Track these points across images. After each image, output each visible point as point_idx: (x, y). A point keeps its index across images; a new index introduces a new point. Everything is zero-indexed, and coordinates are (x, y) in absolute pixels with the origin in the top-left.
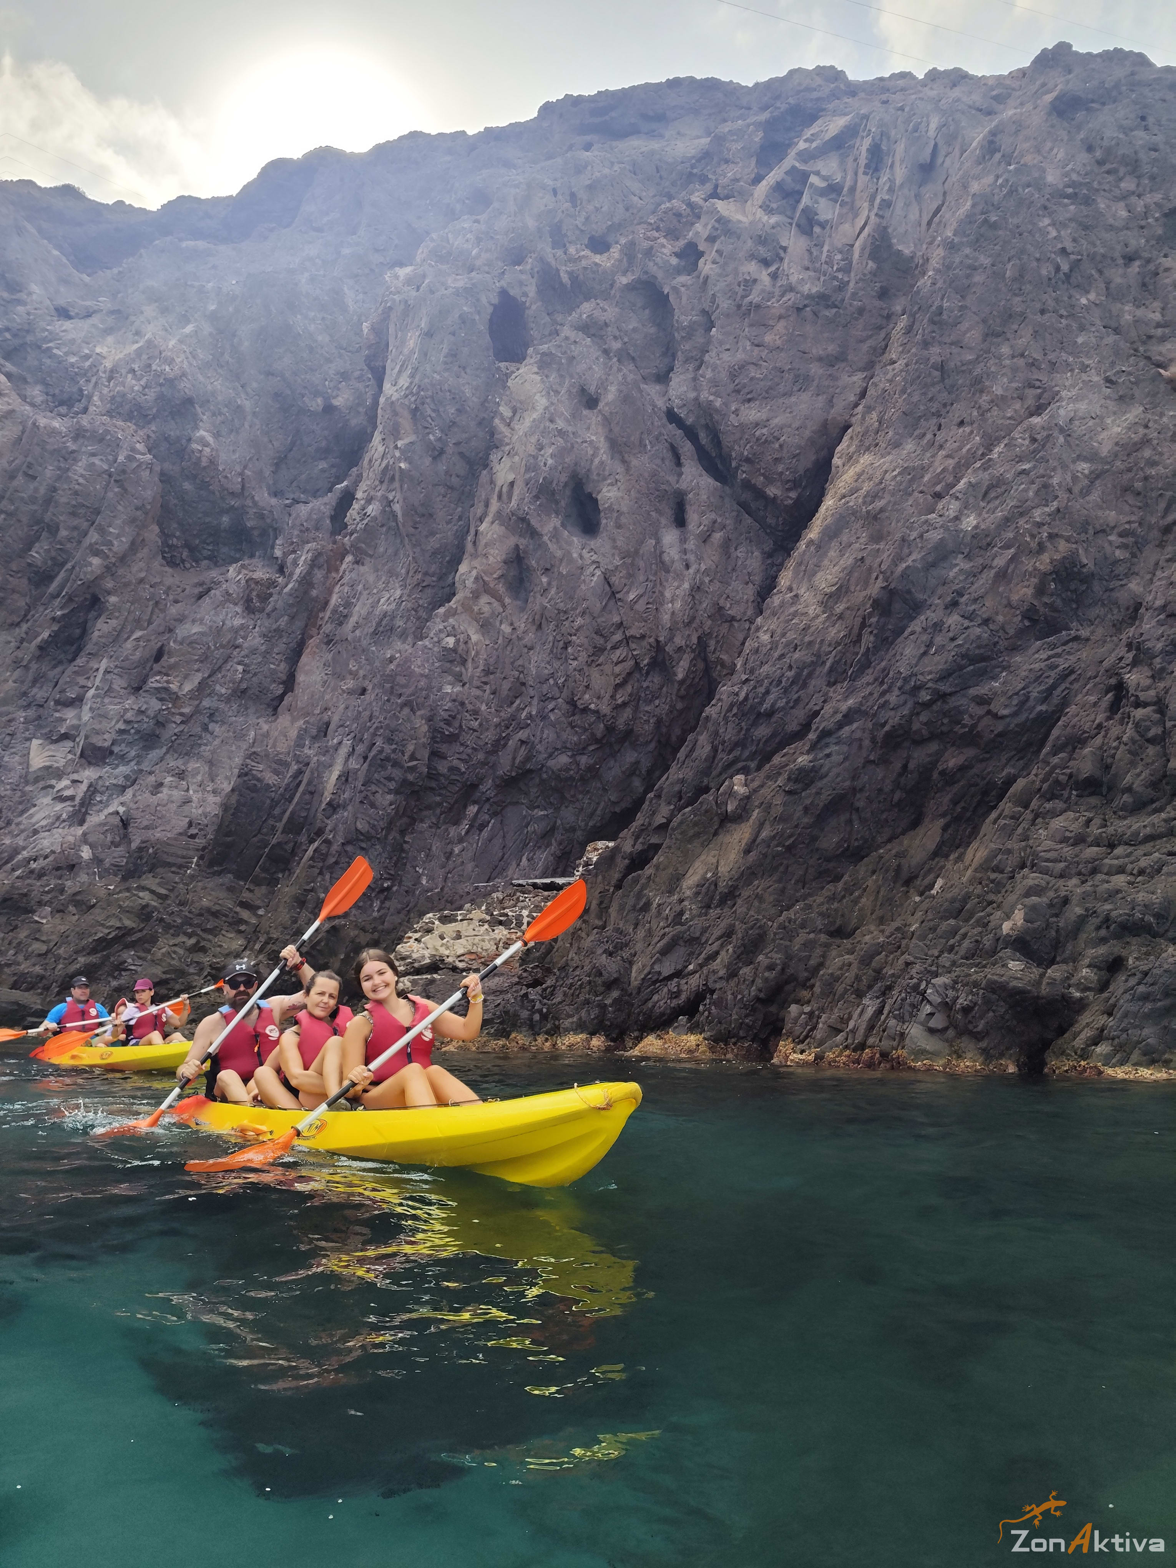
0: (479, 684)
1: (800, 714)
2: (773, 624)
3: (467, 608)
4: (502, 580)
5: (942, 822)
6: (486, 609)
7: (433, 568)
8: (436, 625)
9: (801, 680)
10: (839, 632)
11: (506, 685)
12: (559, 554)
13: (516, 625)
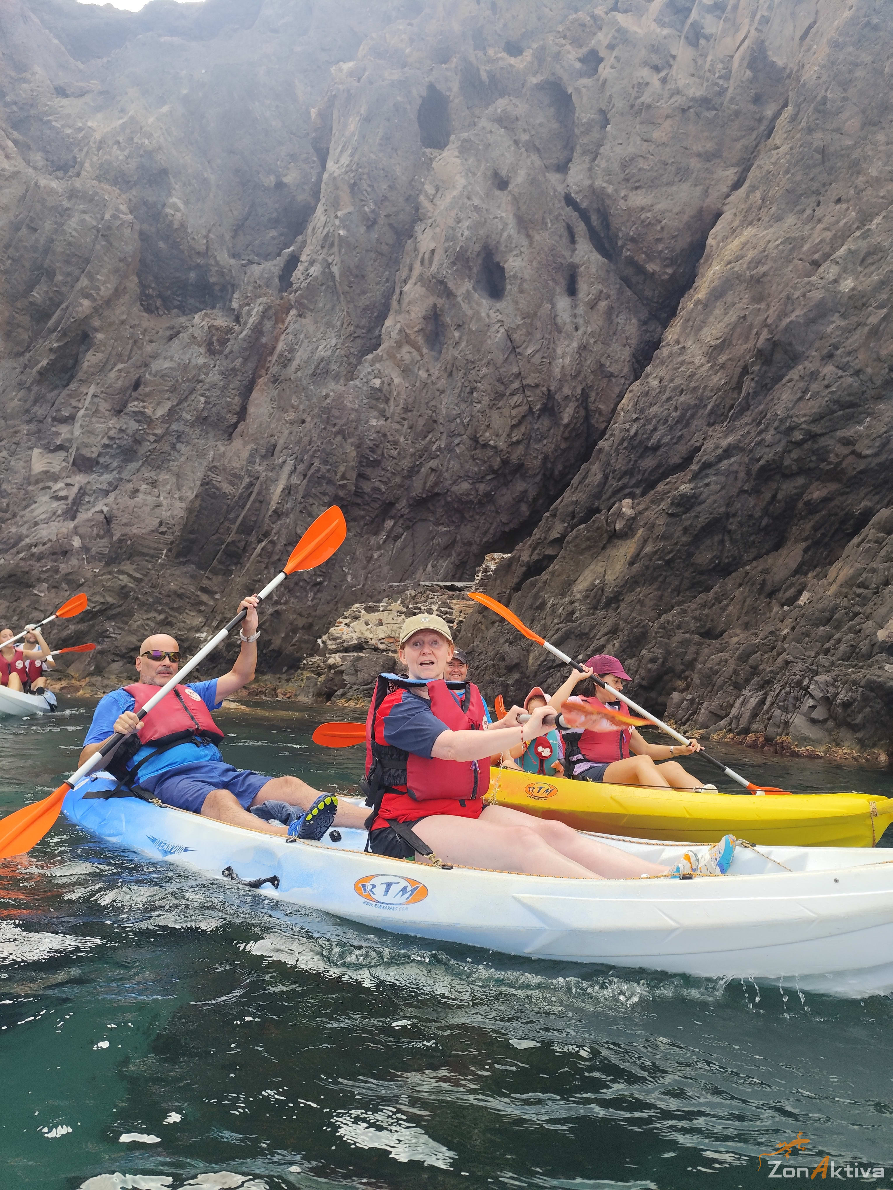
0: (399, 420)
1: (682, 449)
2: (662, 371)
3: (391, 356)
4: (421, 333)
5: (804, 545)
6: (407, 357)
7: (364, 322)
8: (365, 369)
9: (684, 421)
10: (721, 379)
11: (421, 422)
12: (470, 313)
13: (431, 372)
